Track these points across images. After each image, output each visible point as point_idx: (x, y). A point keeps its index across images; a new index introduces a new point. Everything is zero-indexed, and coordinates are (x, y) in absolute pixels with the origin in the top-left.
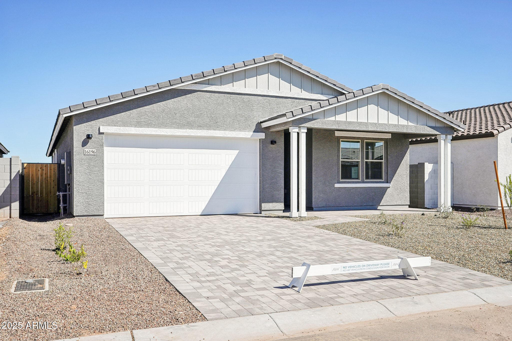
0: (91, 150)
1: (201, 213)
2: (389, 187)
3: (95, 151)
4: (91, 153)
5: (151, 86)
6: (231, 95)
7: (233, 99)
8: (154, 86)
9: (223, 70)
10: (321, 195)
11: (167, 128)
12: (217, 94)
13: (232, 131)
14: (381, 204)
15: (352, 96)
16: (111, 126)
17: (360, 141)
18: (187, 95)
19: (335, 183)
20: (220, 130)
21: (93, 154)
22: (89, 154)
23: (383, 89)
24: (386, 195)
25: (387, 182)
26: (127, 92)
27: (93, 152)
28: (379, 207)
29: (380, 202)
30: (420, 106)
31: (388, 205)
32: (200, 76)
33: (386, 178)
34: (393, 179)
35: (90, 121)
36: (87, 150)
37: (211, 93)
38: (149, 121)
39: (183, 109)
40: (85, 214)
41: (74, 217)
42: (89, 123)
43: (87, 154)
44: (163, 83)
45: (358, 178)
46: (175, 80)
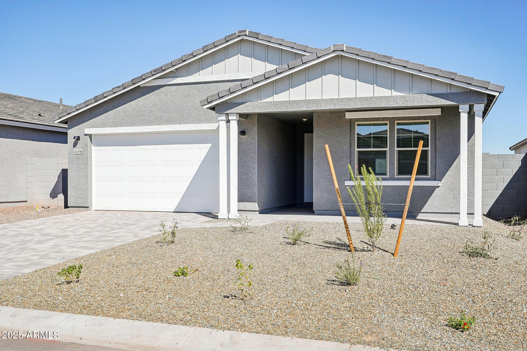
0: (79, 150)
1: (174, 210)
2: (438, 187)
3: (82, 151)
4: (79, 152)
5: (116, 87)
6: (197, 85)
7: (200, 89)
8: (119, 87)
9: (181, 60)
10: (325, 195)
11: (137, 125)
12: (183, 86)
13: (198, 123)
14: (422, 211)
15: (286, 68)
16: (93, 128)
17: (388, 122)
18: (155, 92)
19: (346, 180)
20: (186, 124)
21: (80, 153)
22: (78, 154)
23: (334, 51)
24: (432, 198)
25: (435, 180)
26: (98, 96)
27: (80, 151)
28: (420, 214)
29: (422, 208)
30: (404, 67)
31: (435, 212)
32: (159, 70)
33: (434, 172)
34: (446, 175)
35: (79, 125)
36: (76, 150)
37: (177, 86)
38: (123, 121)
39: (151, 105)
40: (76, 205)
41: (69, 207)
42: (78, 126)
43: (76, 154)
44: (126, 82)
45: (385, 174)
46: (136, 79)
